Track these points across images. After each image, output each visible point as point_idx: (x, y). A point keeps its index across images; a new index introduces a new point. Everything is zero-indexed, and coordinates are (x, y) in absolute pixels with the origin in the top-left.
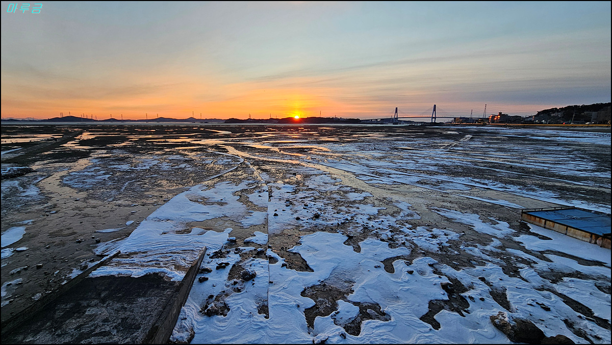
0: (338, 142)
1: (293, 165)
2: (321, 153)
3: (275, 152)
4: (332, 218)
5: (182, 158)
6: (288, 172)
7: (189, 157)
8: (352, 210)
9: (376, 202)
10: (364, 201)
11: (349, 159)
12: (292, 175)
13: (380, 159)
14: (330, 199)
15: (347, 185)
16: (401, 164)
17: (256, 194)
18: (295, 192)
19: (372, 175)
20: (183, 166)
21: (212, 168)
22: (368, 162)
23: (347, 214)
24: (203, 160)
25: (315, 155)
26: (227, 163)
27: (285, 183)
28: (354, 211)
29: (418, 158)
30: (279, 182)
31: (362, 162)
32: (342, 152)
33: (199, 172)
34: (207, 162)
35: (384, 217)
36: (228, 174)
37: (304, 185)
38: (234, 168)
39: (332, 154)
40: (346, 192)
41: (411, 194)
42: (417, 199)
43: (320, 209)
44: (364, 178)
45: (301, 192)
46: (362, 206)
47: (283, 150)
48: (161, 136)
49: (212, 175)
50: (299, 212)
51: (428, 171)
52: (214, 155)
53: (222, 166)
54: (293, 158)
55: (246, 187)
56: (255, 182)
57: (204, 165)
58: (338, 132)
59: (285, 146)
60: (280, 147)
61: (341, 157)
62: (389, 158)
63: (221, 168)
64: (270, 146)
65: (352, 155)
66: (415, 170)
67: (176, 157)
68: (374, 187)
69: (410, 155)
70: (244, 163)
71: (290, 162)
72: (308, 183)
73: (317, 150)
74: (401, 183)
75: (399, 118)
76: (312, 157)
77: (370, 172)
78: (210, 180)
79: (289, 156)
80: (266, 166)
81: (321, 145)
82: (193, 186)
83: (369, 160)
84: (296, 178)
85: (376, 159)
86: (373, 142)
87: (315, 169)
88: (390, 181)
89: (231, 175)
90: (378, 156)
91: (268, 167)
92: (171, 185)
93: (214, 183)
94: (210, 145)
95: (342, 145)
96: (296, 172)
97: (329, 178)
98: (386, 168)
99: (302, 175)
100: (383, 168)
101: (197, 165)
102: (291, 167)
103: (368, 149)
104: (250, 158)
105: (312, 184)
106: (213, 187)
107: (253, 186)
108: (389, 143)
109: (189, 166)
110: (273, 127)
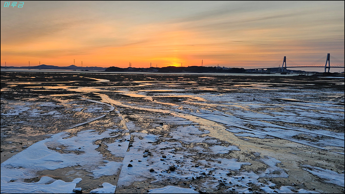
0: (216, 92)
1: (162, 114)
2: (195, 103)
3: (148, 101)
4: (188, 172)
5: (54, 105)
6: (155, 121)
7: (61, 104)
8: (212, 163)
9: (242, 157)
10: (228, 156)
11: (223, 109)
13: (258, 110)
14: (192, 151)
15: (214, 137)
17: (117, 143)
18: (158, 142)
19: (244, 127)
20: (52, 113)
21: (81, 116)
23: (205, 169)
24: (74, 107)
25: (188, 105)
26: (97, 111)
27: (149, 132)
28: (215, 166)
29: (301, 110)
30: (144, 132)
31: (236, 114)
32: (218, 103)
33: (66, 119)
34: (77, 110)
35: (246, 173)
36: (94, 122)
37: (168, 136)
38: (102, 117)
39: (206, 104)
40: (211, 145)
41: (283, 150)
42: (289, 155)
43: (178, 162)
44: (235, 130)
45: (163, 143)
46: (224, 161)
48: (40, 83)
49: (78, 123)
50: (155, 164)
51: (309, 125)
52: (86, 103)
53: (91, 114)
54: (165, 107)
55: (108, 136)
56: (119, 131)
57: (74, 113)
58: (219, 81)
59: (160, 95)
60: (155, 97)
61: (215, 108)
62: (267, 109)
63: (89, 116)
64: (145, 95)
65: (228, 105)
66: (294, 123)
67: (48, 104)
68: (244, 140)
69: (292, 108)
70: (114, 111)
71: (160, 112)
72: (173, 134)
73: (192, 100)
74: (275, 137)
75: (287, 67)
76: (184, 107)
77: (243, 124)
78: (75, 127)
79: (161, 106)
80: (135, 115)
81: (197, 95)
82: (56, 133)
83: (245, 111)
84: (162, 128)
85: (254, 110)
86: (254, 92)
87: (184, 119)
88: (263, 134)
89: (97, 123)
90: (256, 107)
91: (137, 116)
92: (34, 132)
93: (78, 131)
94: (85, 93)
95: (219, 95)
96: (163, 122)
97: (197, 129)
98: (262, 121)
99: (169, 125)
100: (259, 120)
101: (67, 112)
102: (160, 117)
103: (246, 100)
104: (121, 106)
105: (177, 135)
106: (76, 134)
107: (116, 134)
108: (271, 94)
109: (58, 113)
110: (152, 76)
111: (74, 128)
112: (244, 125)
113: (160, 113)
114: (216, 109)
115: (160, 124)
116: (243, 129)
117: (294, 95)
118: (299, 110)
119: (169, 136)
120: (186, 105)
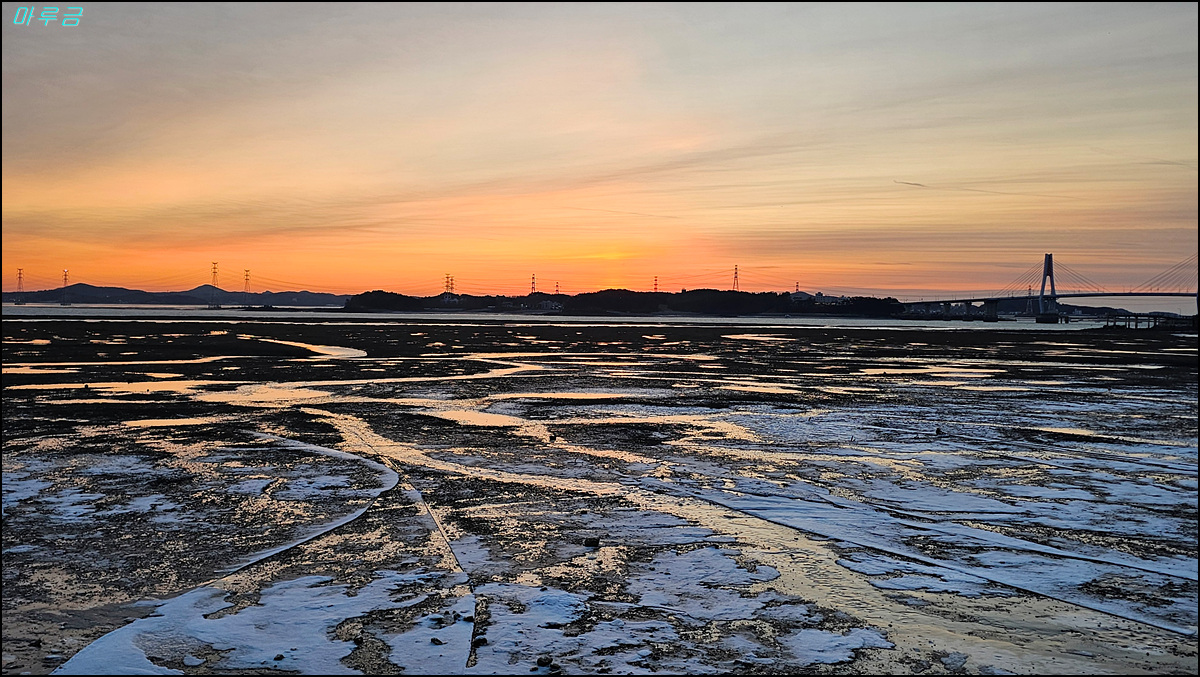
0: (791, 399)
1: (594, 501)
2: (715, 451)
3: (533, 441)
5: (145, 468)
6: (569, 533)
11: (825, 476)
12: (581, 549)
15: (795, 593)
16: (1032, 506)
20: (143, 504)
21: (264, 516)
22: (899, 494)
24: (233, 478)
25: (691, 459)
26: (327, 493)
27: (548, 582)
29: (1111, 477)
30: (527, 578)
31: (875, 494)
32: (804, 447)
33: (208, 531)
34: (245, 488)
36: (322, 543)
37: (622, 593)
38: (350, 517)
44: (873, 565)
47: (565, 435)
48: (71, 367)
49: (257, 548)
52: (280, 455)
53: (304, 504)
54: (601, 471)
55: (386, 602)
56: (428, 580)
57: (234, 502)
58: (803, 354)
59: (578, 416)
60: (557, 422)
61: (794, 470)
62: (990, 474)
63: (299, 516)
64: (516, 415)
65: (843, 458)
66: (1087, 531)
67: (123, 466)
68: (906, 604)
69: (1078, 466)
70: (396, 491)
71: (584, 491)
72: (642, 585)
73: (704, 434)
74: (1018, 590)
75: (1059, 296)
76: (677, 469)
77: (900, 540)
78: (248, 567)
79: (585, 463)
80: (486, 506)
81: (724, 413)
82: (172, 594)
83: (908, 483)
84: (595, 561)
85: (938, 478)
86: (937, 402)
87: (679, 522)
88: (975, 580)
89: (334, 547)
90: (946, 466)
91: (494, 511)
92: (83, 591)
93: (262, 584)
94: (269, 409)
95: (808, 415)
96: (600, 533)
97: (730, 563)
98: (970, 523)
99: (622, 548)
100: (958, 521)
101: (204, 501)
102: (585, 512)
103: (910, 436)
104: (426, 469)
105: (657, 589)
106: (255, 598)
107: (417, 595)
108: (1003, 409)
109: (171, 506)
110: (540, 332)
111: (243, 569)
112: (904, 542)
113: (583, 494)
114: (799, 475)
115: (586, 545)
116: (904, 558)
117: (1087, 414)
118: (1103, 475)
119: (627, 595)
120: (683, 460)
